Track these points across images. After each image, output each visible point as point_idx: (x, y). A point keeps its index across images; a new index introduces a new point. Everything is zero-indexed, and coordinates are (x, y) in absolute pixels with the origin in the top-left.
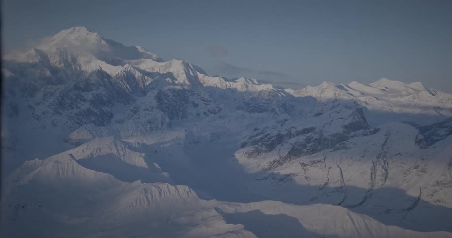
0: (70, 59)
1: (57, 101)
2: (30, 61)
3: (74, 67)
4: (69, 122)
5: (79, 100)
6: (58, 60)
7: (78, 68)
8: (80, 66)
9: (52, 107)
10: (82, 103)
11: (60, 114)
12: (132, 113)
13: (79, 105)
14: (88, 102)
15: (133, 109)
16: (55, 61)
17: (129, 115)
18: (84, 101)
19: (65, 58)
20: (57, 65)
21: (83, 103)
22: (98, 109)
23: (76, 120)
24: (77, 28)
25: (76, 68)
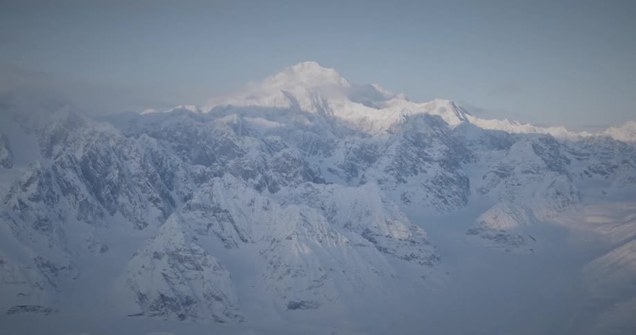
0: (321, 103)
1: (396, 163)
2: (278, 106)
3: (326, 113)
4: (428, 194)
5: (421, 160)
6: (309, 103)
7: (331, 113)
8: (332, 111)
9: (391, 172)
10: (426, 163)
11: (405, 182)
12: (498, 177)
13: (424, 168)
14: (436, 162)
15: (499, 171)
16: (306, 105)
17: (493, 180)
18: (430, 160)
19: (316, 101)
20: (309, 110)
21: (430, 165)
22: (453, 172)
23: (437, 192)
24: (306, 63)
25: (329, 114)
